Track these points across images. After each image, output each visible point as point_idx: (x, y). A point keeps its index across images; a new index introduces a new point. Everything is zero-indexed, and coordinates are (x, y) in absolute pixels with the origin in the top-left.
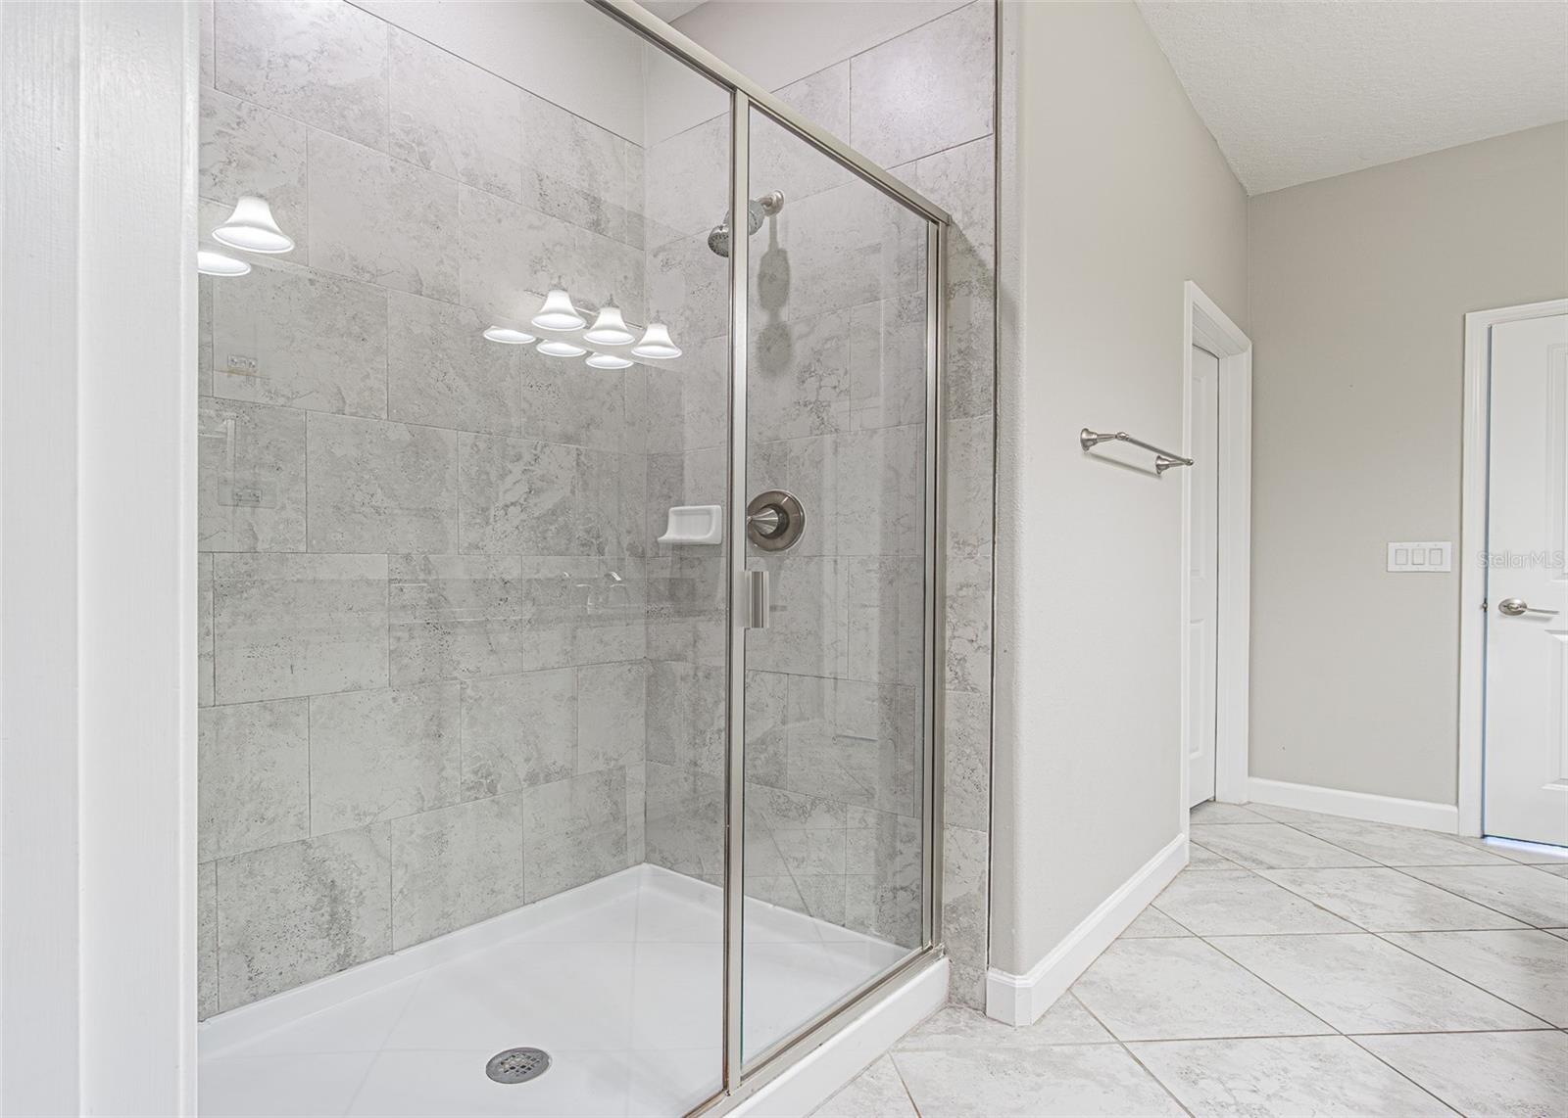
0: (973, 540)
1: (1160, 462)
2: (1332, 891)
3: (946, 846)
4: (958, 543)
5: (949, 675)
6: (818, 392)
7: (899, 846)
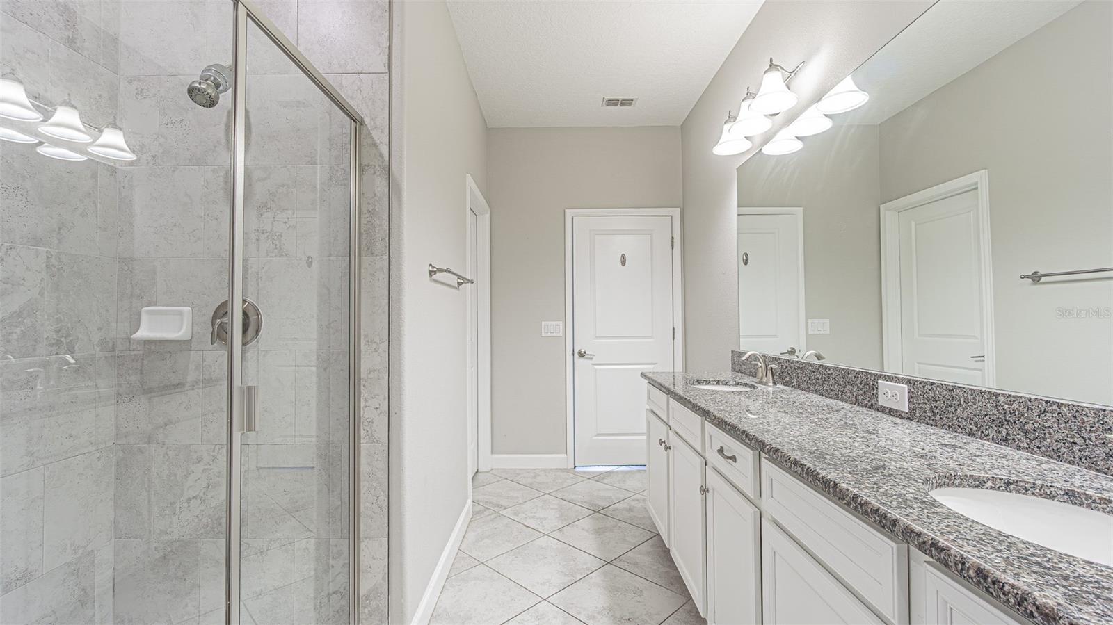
0: (377, 340)
1: (459, 281)
2: (530, 515)
3: (362, 554)
4: (368, 341)
5: (363, 433)
6: (272, 224)
7: (332, 562)
